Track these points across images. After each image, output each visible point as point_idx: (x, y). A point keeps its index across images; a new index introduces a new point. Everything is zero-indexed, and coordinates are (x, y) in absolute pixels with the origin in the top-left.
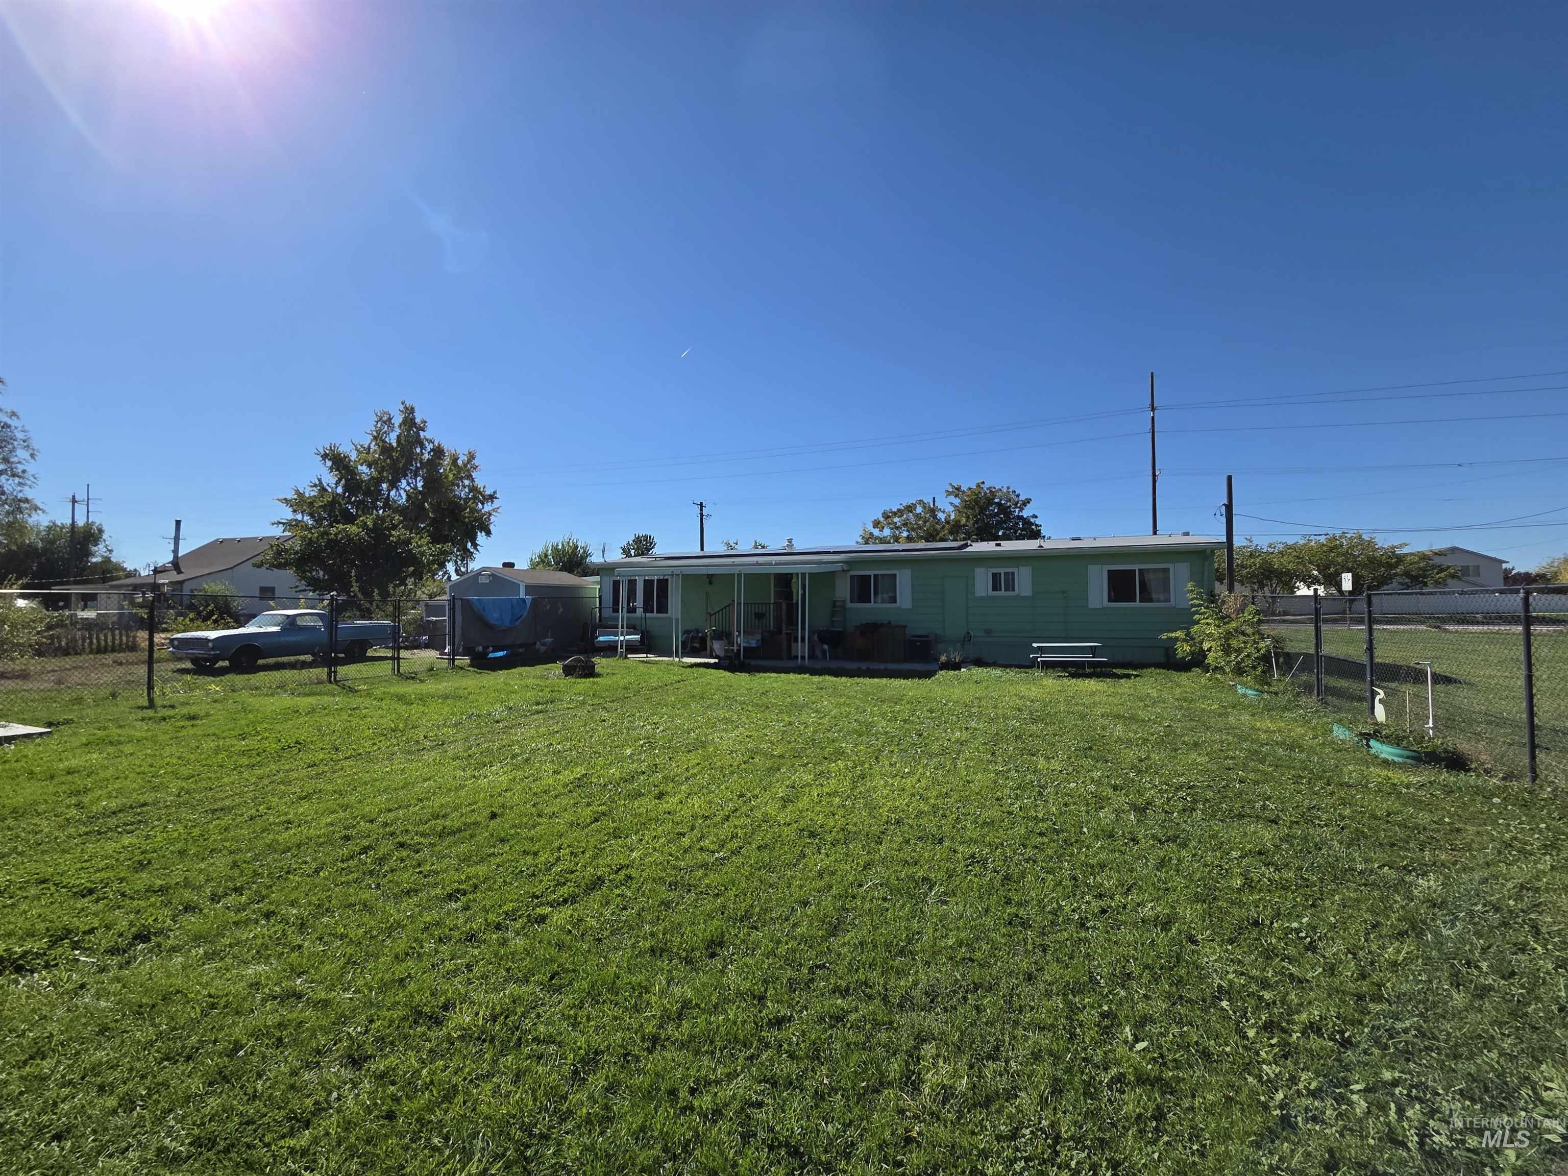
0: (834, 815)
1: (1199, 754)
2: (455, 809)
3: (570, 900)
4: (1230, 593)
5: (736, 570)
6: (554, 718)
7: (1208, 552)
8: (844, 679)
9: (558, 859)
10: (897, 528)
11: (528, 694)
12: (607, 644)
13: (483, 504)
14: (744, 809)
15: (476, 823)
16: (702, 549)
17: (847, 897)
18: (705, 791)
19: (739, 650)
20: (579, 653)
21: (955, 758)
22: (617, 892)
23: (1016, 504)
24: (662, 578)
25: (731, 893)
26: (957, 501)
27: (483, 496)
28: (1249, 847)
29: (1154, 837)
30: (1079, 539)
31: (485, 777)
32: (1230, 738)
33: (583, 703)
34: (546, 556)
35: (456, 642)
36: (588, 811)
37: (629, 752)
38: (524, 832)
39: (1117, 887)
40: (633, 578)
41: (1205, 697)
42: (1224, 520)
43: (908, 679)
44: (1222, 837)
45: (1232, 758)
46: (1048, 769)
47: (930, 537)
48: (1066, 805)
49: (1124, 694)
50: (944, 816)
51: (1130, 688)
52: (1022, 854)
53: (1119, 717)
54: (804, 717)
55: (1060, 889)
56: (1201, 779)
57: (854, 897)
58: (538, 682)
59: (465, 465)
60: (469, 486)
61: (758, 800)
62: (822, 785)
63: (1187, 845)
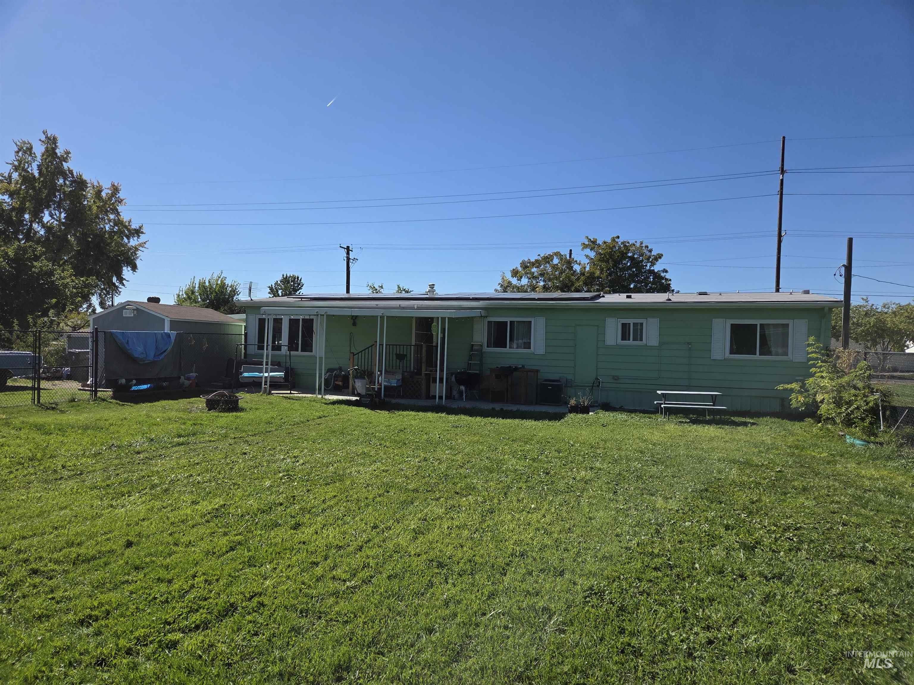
0: (462, 547)
1: (807, 498)
2: (90, 537)
3: (204, 625)
4: (845, 349)
5: (379, 313)
6: (195, 450)
7: (826, 309)
8: (478, 419)
9: (192, 586)
10: (534, 278)
11: (170, 427)
12: (251, 380)
13: (128, 238)
14: (377, 540)
15: (112, 552)
16: (348, 291)
17: (470, 625)
18: (340, 522)
19: (380, 389)
20: (224, 388)
21: (579, 496)
22: (249, 618)
23: (648, 259)
24: (307, 317)
25: (360, 620)
26: (592, 254)
27: (129, 230)
28: (847, 585)
29: (761, 574)
30: (705, 294)
31: (123, 507)
32: (837, 484)
33: (226, 436)
34: (193, 292)
35: (99, 374)
36: (224, 540)
37: (268, 483)
38: (160, 560)
39: (724, 620)
40: (278, 317)
41: (816, 445)
42: (843, 280)
43: (539, 420)
44: (823, 575)
45: (838, 503)
46: (665, 508)
47: (565, 287)
48: (680, 542)
49: (740, 440)
50: (566, 550)
51: (746, 435)
52: (638, 588)
53: (734, 462)
54: (439, 454)
55: (671, 620)
56: (807, 521)
57: (477, 625)
58: (181, 415)
59: (110, 199)
60: (114, 220)
61: (391, 532)
62: (452, 519)
63: (791, 583)
